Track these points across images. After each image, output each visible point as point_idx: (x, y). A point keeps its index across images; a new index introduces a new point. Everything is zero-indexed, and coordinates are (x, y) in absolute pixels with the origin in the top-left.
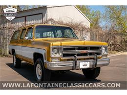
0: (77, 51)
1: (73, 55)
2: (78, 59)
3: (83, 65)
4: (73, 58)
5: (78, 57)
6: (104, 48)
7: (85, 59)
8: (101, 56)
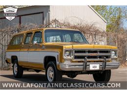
0: (87, 54)
1: (83, 57)
2: (88, 62)
3: (93, 67)
4: (83, 60)
5: (88, 60)
6: (113, 52)
7: (95, 62)
8: (110, 59)
